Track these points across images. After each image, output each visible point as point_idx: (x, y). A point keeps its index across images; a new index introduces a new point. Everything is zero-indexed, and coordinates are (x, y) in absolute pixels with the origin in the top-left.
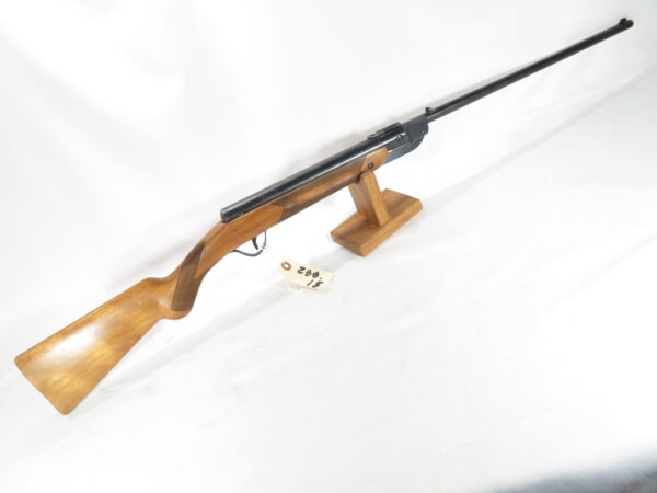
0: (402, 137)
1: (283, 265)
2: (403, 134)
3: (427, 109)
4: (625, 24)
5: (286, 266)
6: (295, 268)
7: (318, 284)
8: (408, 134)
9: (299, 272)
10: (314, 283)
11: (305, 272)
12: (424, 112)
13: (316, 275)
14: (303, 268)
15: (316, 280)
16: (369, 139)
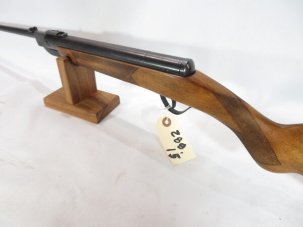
1: (165, 119)
5: (167, 122)
6: (173, 128)
7: (174, 156)
9: (172, 133)
10: (172, 153)
11: (177, 136)
13: (182, 146)
14: (178, 133)
15: (178, 151)
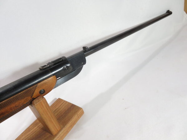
0: (67, 67)
2: (68, 65)
3: (84, 48)
4: (169, 13)
8: (71, 65)
12: (82, 49)
16: (41, 69)
